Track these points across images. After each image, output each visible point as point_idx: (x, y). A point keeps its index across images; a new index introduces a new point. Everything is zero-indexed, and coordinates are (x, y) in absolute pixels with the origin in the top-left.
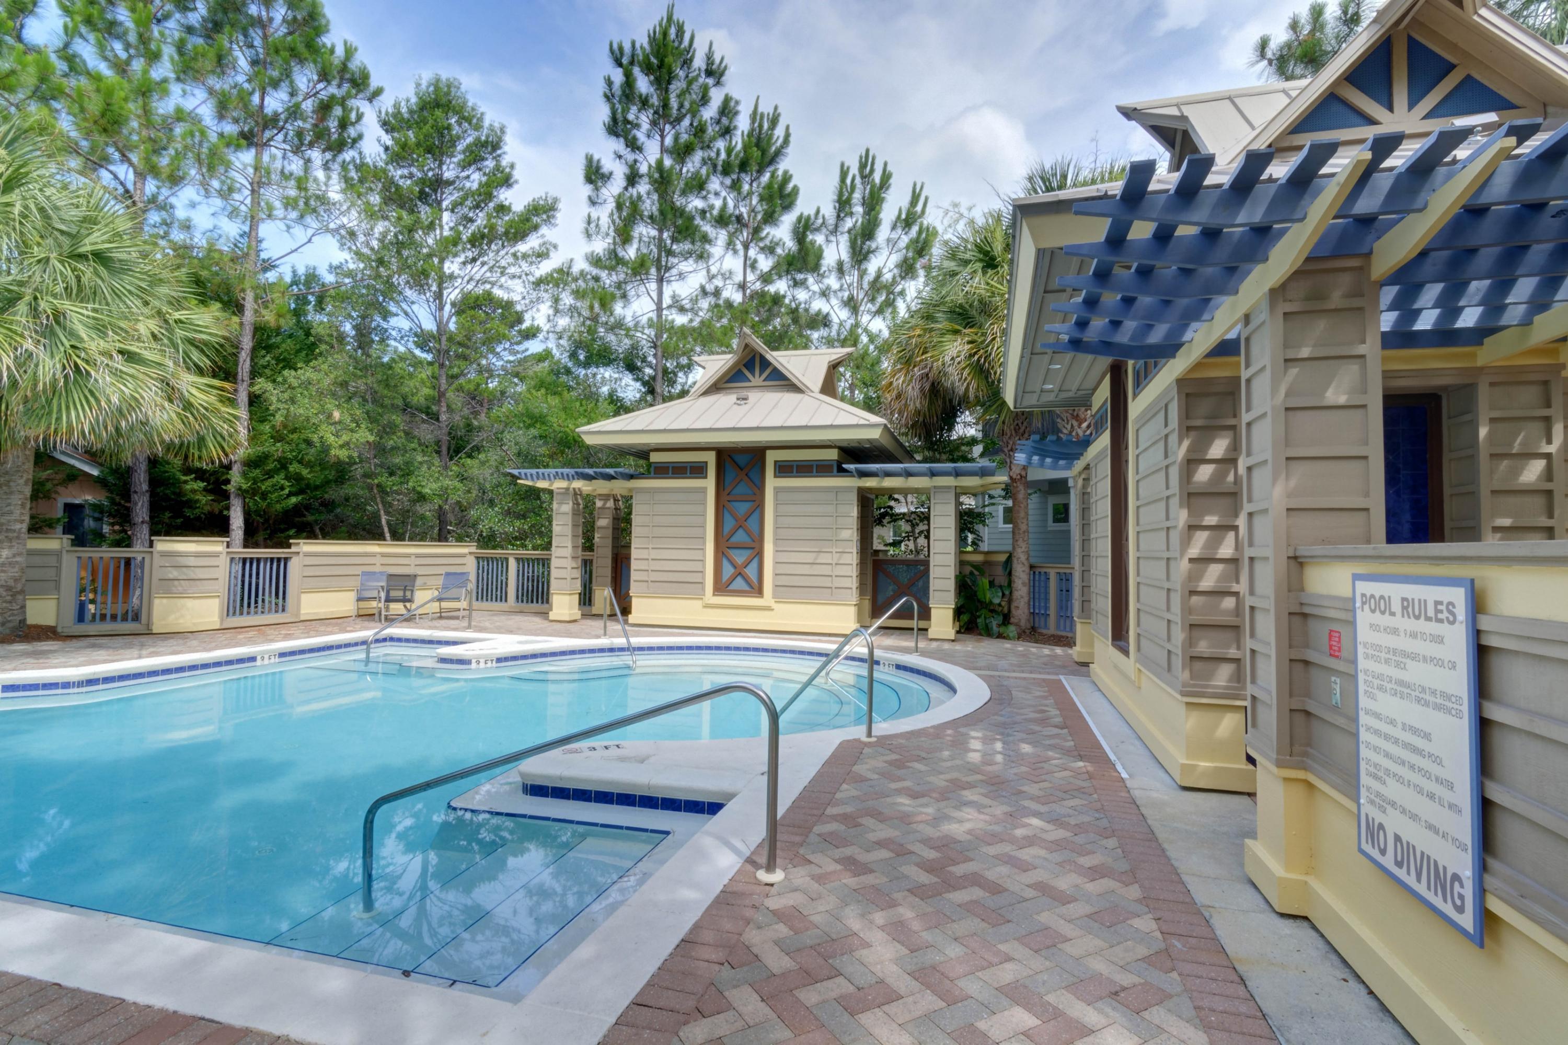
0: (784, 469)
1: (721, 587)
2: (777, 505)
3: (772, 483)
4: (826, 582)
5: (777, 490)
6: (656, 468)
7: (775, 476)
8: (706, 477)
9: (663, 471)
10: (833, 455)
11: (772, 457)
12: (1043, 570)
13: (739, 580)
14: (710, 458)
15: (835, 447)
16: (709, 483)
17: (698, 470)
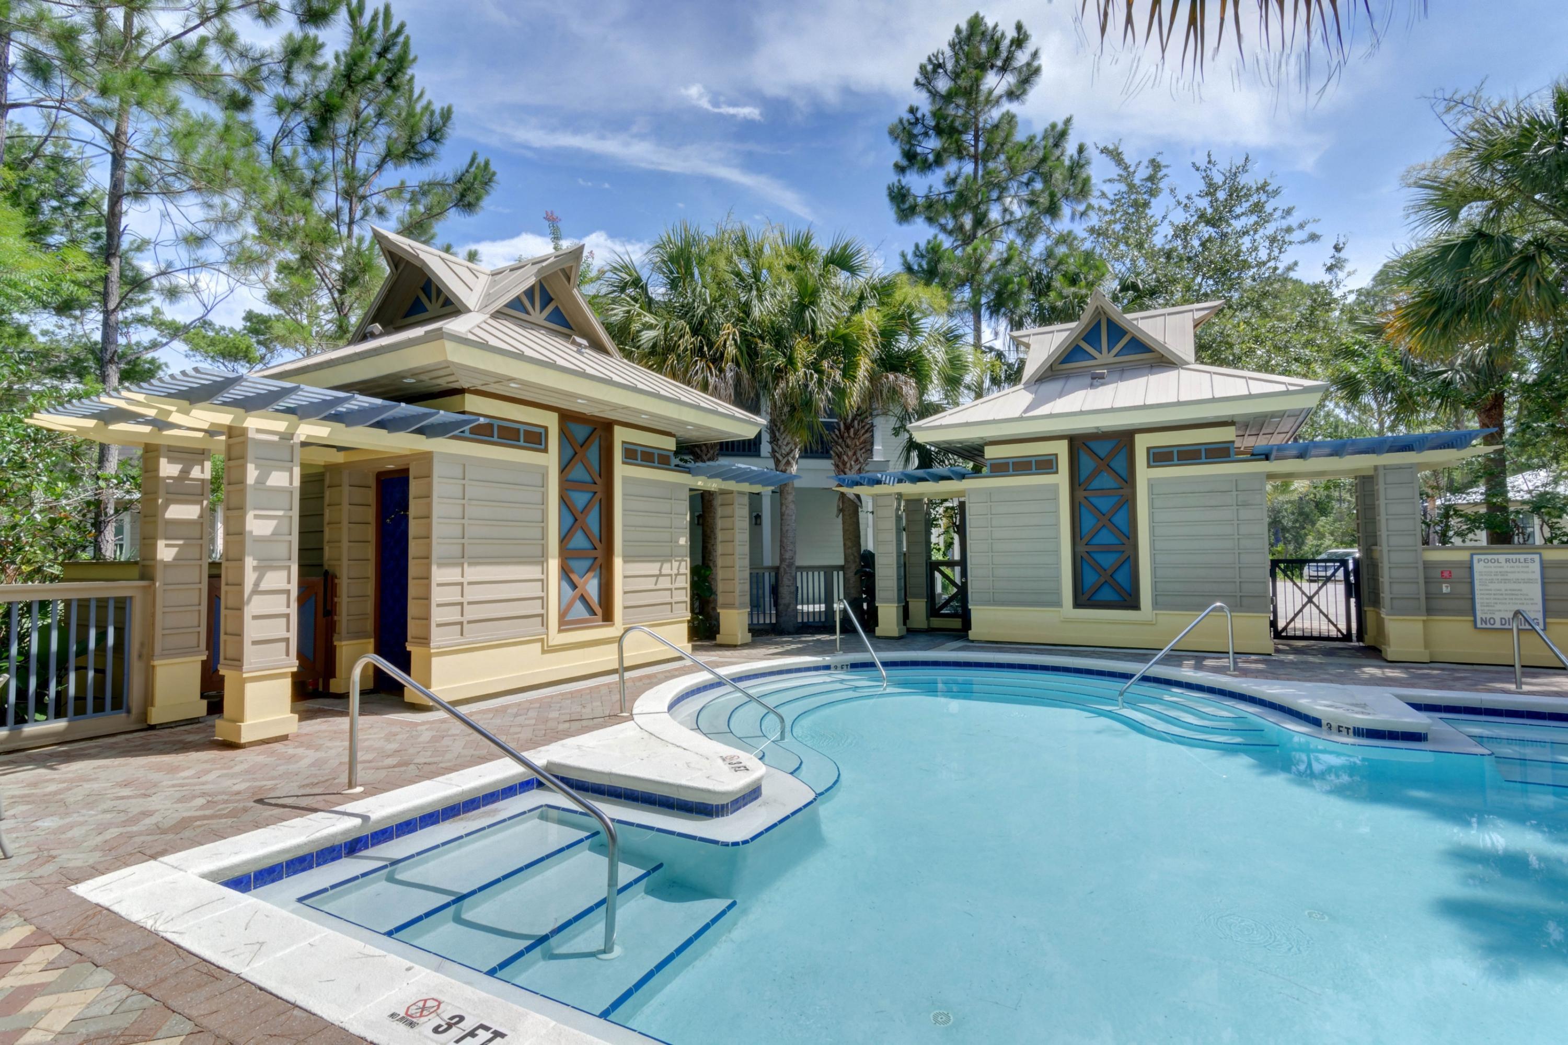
1: (565, 619)
4: (667, 597)
10: (669, 444)
16: (552, 459)
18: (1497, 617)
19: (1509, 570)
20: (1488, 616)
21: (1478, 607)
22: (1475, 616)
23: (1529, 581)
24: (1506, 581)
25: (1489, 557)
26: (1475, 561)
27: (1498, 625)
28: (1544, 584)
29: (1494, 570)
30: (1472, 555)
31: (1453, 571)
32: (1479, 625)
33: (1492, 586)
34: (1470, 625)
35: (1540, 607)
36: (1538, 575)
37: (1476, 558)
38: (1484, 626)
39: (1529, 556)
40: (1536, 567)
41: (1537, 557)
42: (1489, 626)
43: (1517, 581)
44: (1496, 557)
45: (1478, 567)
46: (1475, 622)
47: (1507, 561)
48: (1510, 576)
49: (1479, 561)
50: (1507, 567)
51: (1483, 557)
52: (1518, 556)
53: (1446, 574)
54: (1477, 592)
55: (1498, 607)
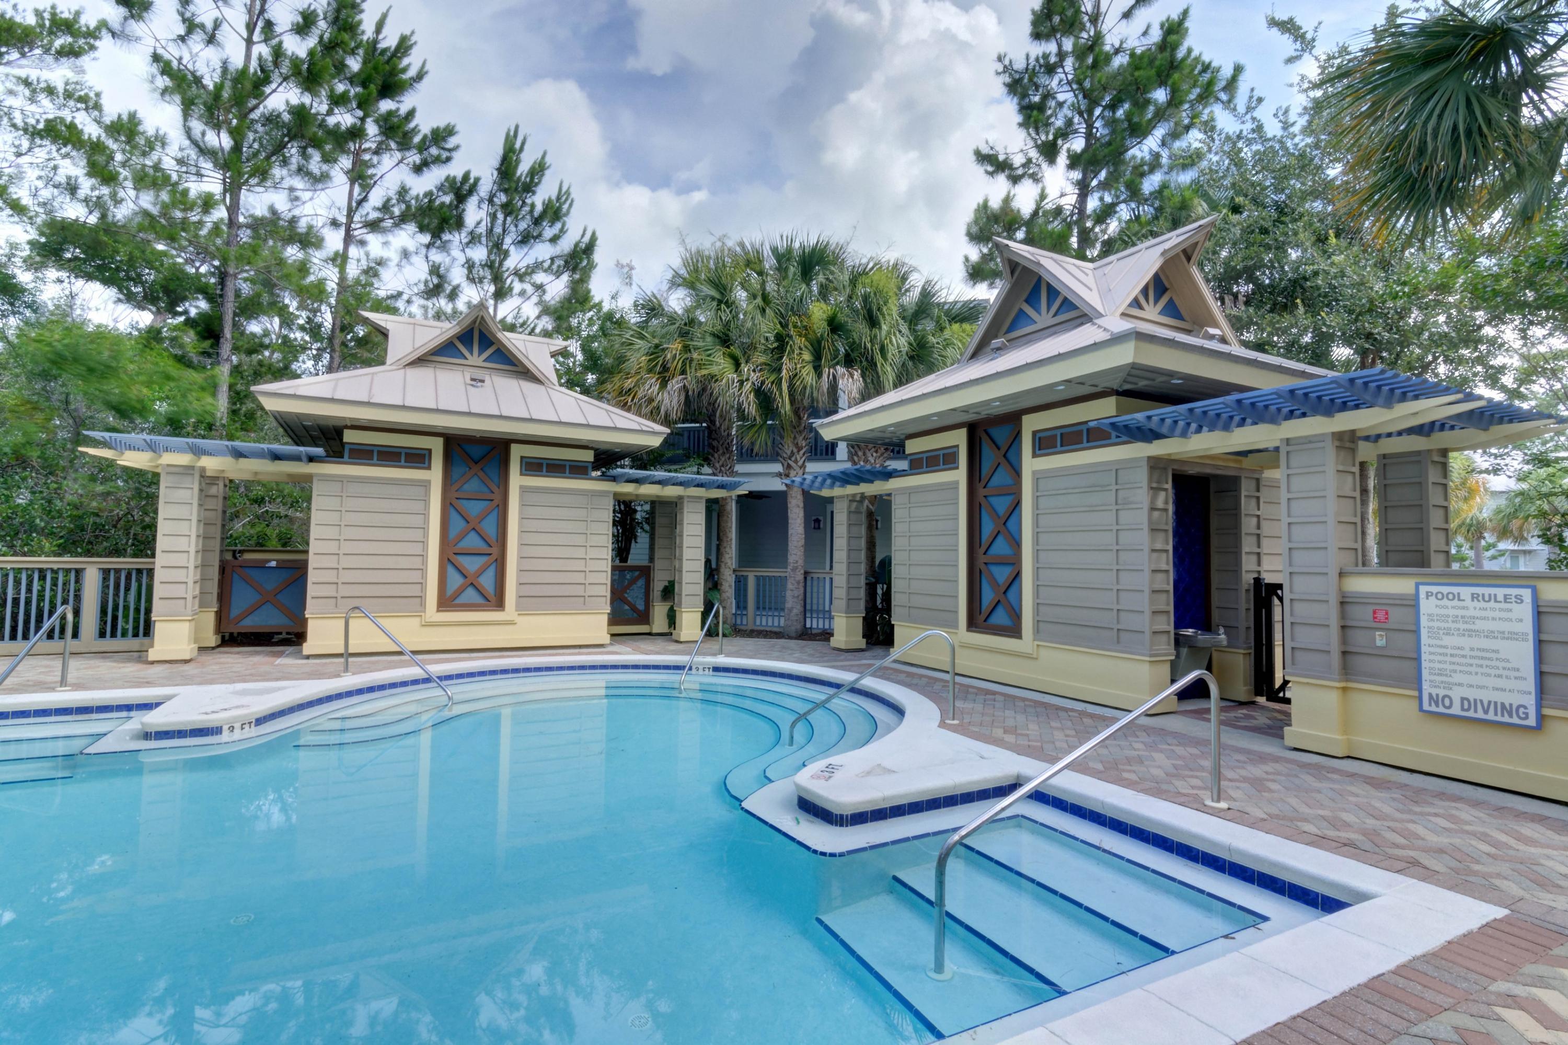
0: (532, 467)
1: (446, 602)
2: (523, 505)
3: (517, 480)
4: (579, 590)
5: (524, 490)
6: (351, 450)
7: (521, 474)
8: (429, 468)
9: (363, 454)
10: (589, 456)
11: (517, 452)
12: (815, 576)
13: (470, 592)
14: (437, 446)
15: (591, 448)
16: (435, 475)
17: (419, 458)
18: (1456, 694)
19: (1478, 613)
20: (1442, 692)
21: (1425, 674)
22: (1420, 690)
23: (1513, 636)
24: (1470, 633)
25: (1445, 589)
26: (1422, 595)
27: (1456, 710)
28: (1540, 644)
29: (1452, 612)
30: (1417, 585)
31: (1392, 611)
32: (1426, 707)
33: (1447, 641)
34: (1415, 704)
35: (1530, 684)
36: (1527, 626)
37: (1423, 589)
38: (1433, 708)
39: (1514, 592)
40: (1525, 611)
41: (1527, 594)
42: (1441, 709)
43: (1490, 635)
44: (1455, 590)
45: (1427, 606)
46: (1420, 698)
47: (1474, 597)
48: (1480, 625)
49: (1429, 594)
50: (1473, 608)
51: (1434, 589)
52: (1493, 591)
53: (1381, 615)
54: (1424, 649)
55: (1457, 678)
